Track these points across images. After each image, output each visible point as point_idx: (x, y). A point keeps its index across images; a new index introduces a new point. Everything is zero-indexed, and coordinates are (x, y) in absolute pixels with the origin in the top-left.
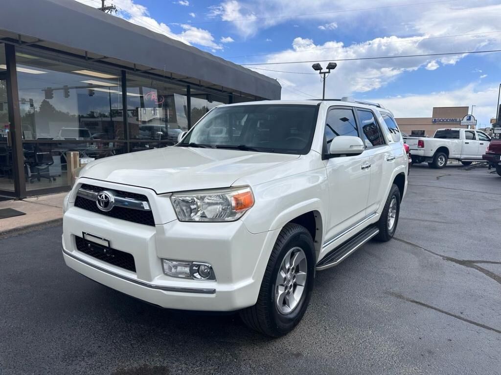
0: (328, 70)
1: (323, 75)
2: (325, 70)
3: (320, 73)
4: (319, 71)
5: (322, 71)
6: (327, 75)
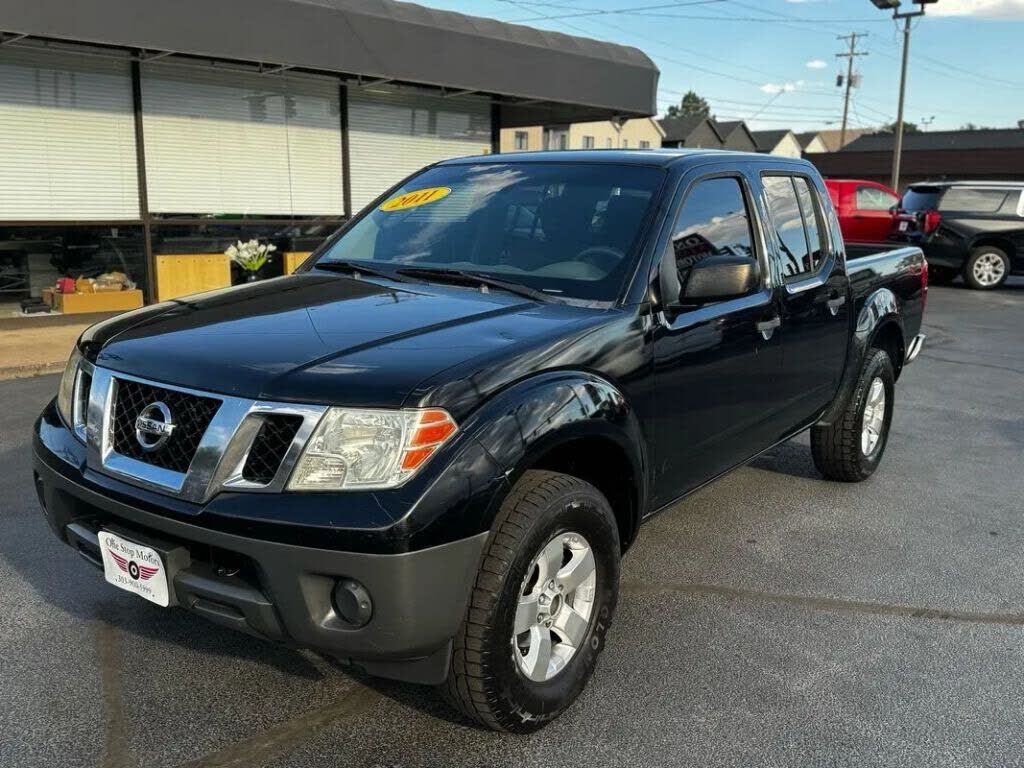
0: (917, 8)
1: (903, 21)
3: (897, 16)
4: (891, 11)
5: (901, 11)
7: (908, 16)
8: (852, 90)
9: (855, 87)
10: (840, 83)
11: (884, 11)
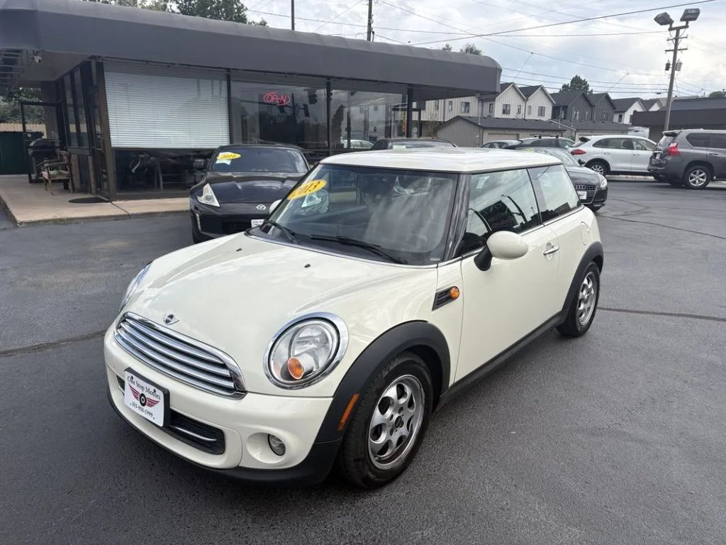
0: (684, 23)
1: (675, 31)
2: (677, 24)
3: (671, 29)
4: (668, 26)
5: (674, 26)
6: (681, 31)
7: (678, 29)
8: (676, 72)
9: (679, 70)
10: (667, 68)
11: (664, 26)
